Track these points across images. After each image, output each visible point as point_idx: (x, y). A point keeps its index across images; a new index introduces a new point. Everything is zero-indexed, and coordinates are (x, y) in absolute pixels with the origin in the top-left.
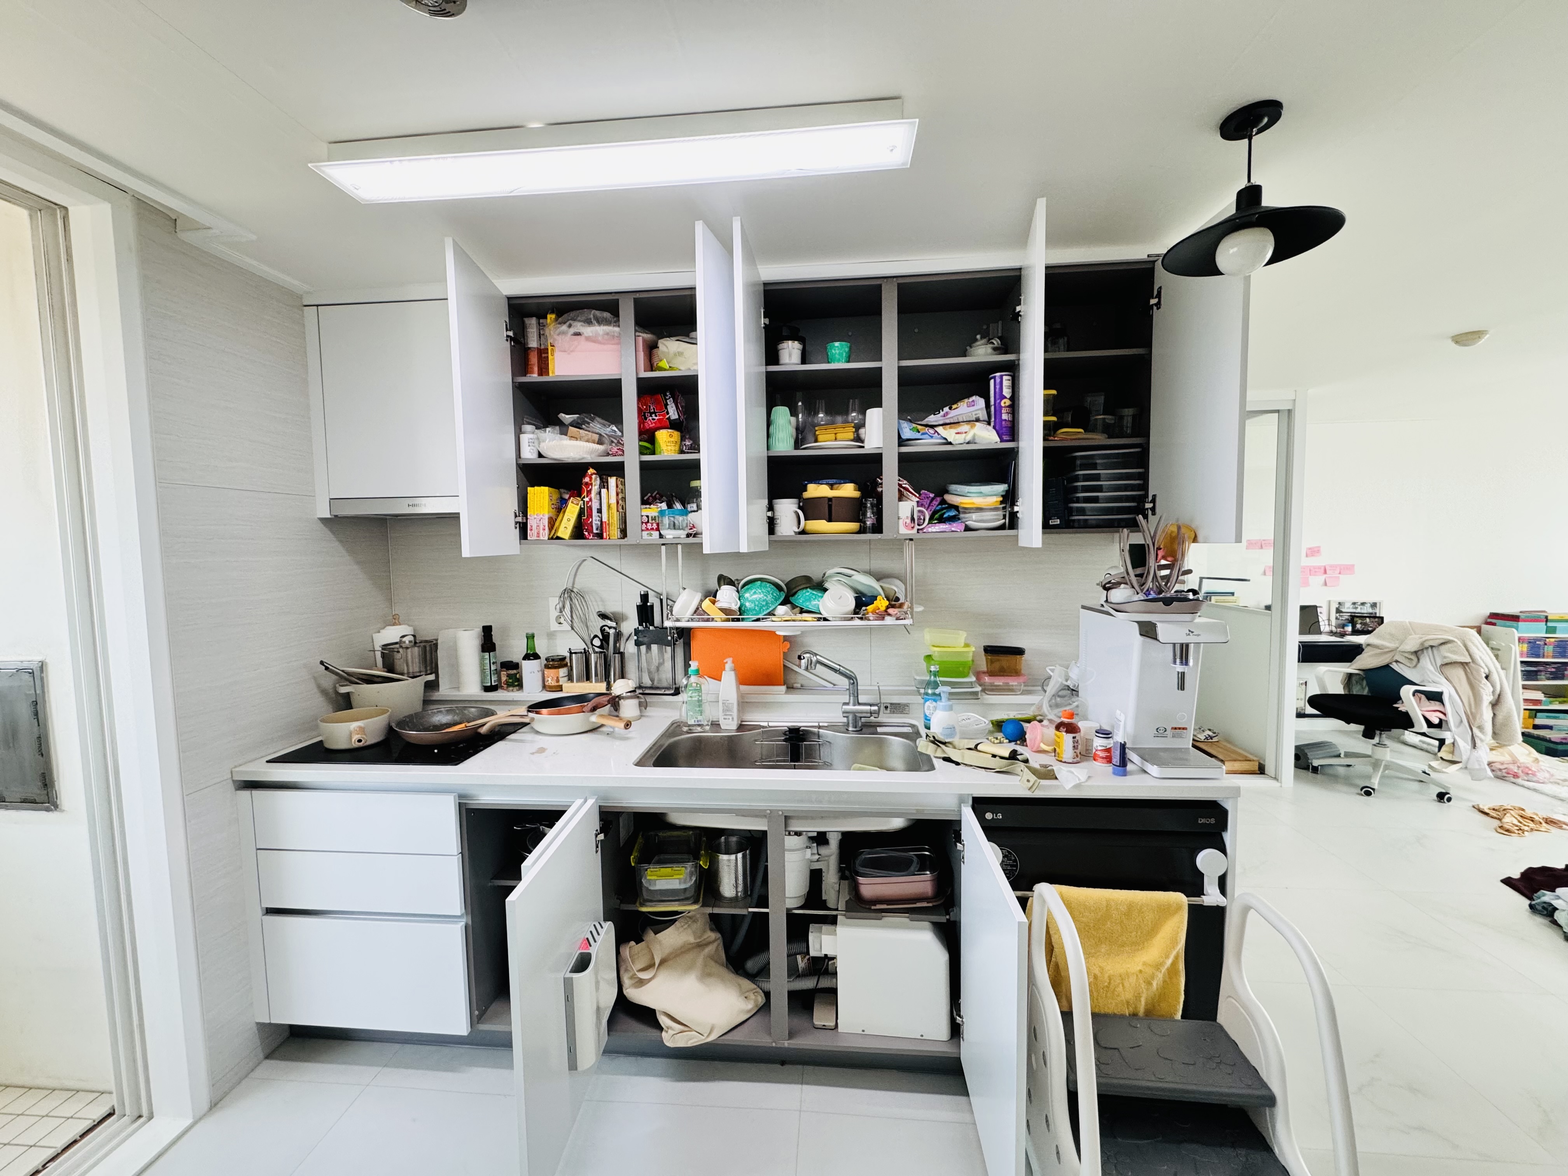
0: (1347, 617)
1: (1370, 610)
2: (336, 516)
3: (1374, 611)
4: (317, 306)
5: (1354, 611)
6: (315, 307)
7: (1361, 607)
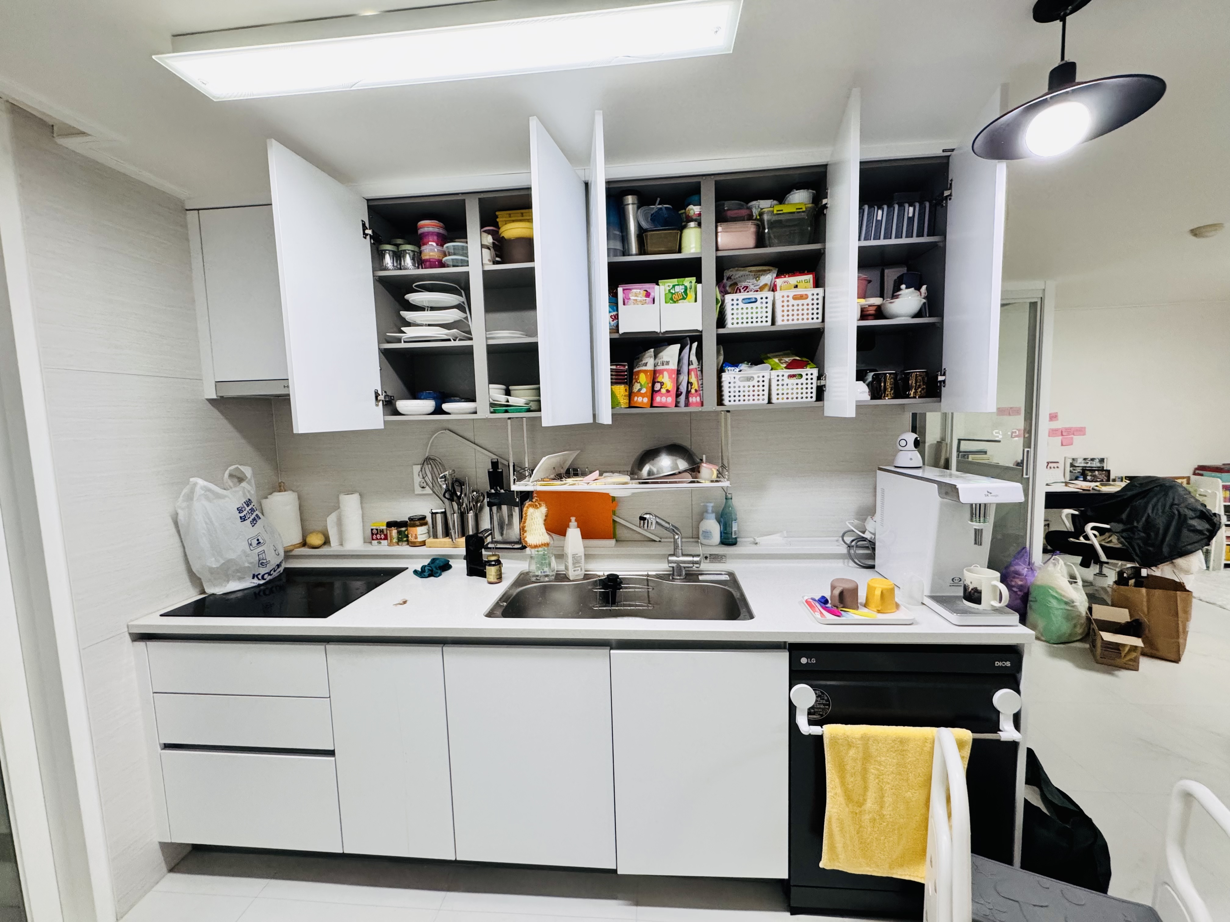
0: (1079, 470)
1: (1099, 465)
2: (222, 397)
3: (1102, 465)
4: (198, 210)
5: (1085, 465)
6: (196, 212)
7: (1091, 462)
